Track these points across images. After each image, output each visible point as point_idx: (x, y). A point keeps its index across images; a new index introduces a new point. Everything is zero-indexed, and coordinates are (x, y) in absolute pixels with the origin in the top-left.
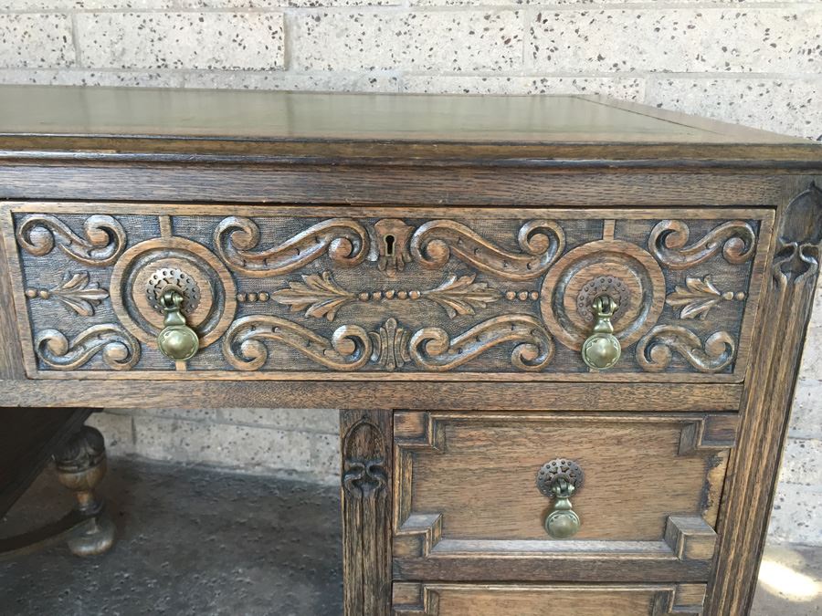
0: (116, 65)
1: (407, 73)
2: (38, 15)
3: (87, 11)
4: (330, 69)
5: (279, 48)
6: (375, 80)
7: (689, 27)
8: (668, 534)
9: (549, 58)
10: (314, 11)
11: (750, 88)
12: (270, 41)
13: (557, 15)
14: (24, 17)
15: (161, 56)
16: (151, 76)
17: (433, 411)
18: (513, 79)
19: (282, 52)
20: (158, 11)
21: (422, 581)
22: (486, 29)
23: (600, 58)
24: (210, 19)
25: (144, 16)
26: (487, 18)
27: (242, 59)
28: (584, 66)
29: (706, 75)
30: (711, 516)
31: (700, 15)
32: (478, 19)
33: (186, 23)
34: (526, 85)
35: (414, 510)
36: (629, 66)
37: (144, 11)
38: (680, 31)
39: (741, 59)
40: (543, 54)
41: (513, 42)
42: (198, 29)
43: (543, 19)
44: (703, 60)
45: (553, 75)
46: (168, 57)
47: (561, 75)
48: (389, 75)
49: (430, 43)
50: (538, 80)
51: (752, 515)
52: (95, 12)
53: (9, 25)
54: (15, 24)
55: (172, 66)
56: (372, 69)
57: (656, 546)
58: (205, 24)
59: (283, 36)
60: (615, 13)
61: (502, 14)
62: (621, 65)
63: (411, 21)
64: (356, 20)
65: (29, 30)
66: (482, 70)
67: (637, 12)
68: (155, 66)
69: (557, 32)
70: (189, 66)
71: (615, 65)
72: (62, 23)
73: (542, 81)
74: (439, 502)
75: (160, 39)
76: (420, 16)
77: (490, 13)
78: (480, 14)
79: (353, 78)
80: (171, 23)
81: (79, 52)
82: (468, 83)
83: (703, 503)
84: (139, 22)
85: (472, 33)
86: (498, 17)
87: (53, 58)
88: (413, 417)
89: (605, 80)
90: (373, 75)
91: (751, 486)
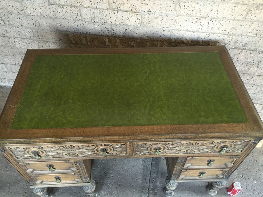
0: (92, 21)
1: (173, 29)
2: (69, 7)
3: (83, 7)
4: (152, 26)
5: (139, 22)
6: (164, 30)
7: (250, 26)
8: (226, 164)
9: (212, 29)
10: (149, 13)
11: (261, 40)
12: (137, 20)
13: (216, 20)
14: (65, 7)
15: (105, 20)
16: (102, 25)
17: (194, 157)
19: (140, 23)
20: (105, 9)
21: (187, 170)
22: (196, 22)
23: (225, 30)
24: (120, 13)
25: (101, 10)
26: (197, 19)
27: (128, 23)
28: (220, 32)
29: (251, 36)
30: (233, 163)
31: (253, 24)
32: (194, 19)
33: (113, 13)
34: (204, 35)
35: (188, 164)
36: (232, 33)
37: (101, 9)
38: (247, 27)
39: (260, 33)
42: (116, 15)
43: (212, 21)
44: (251, 33)
45: (212, 33)
46: (107, 20)
47: (214, 33)
48: (168, 29)
49: (181, 23)
50: (208, 34)
51: (239, 163)
52: (86, 8)
53: (61, 9)
54: (63, 9)
55: (108, 23)
57: (223, 166)
58: (118, 14)
59: (140, 19)
60: (231, 21)
61: (201, 19)
62: (230, 32)
63: (176, 18)
64: (161, 16)
65: (67, 11)
67: (237, 21)
68: (104, 22)
69: (215, 24)
70: (113, 23)
71: (229, 32)
72: (77, 10)
73: (209, 34)
74: (191, 163)
75: (105, 16)
76: (178, 17)
77: (198, 18)
78: (195, 18)
79: (158, 29)
80: (109, 13)
81: (82, 17)
82: (189, 33)
83: (232, 162)
84: (99, 12)
85: (192, 22)
86: (200, 19)
87: (74, 18)
88: (191, 157)
89: (225, 35)
90: (164, 29)
91: (240, 160)
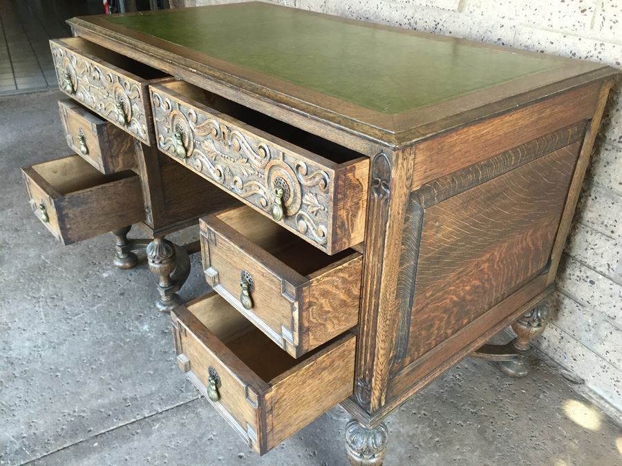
1: (521, 24)
4: (482, 15)
6: (503, 26)
9: (611, 28)
18: (583, 39)
27: (441, 2)
34: (590, 46)
40: (607, 24)
41: (587, 12)
47: (615, 42)
56: (503, 17)
66: (565, 29)
69: (619, 8)
73: (601, 45)
79: (492, 22)
82: (553, 37)
90: (503, 21)
